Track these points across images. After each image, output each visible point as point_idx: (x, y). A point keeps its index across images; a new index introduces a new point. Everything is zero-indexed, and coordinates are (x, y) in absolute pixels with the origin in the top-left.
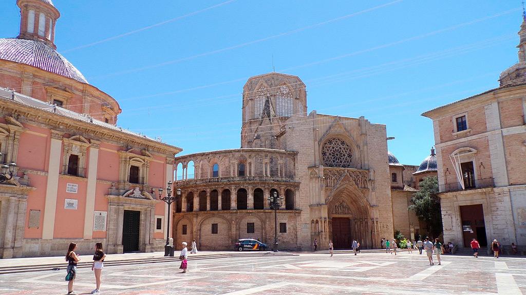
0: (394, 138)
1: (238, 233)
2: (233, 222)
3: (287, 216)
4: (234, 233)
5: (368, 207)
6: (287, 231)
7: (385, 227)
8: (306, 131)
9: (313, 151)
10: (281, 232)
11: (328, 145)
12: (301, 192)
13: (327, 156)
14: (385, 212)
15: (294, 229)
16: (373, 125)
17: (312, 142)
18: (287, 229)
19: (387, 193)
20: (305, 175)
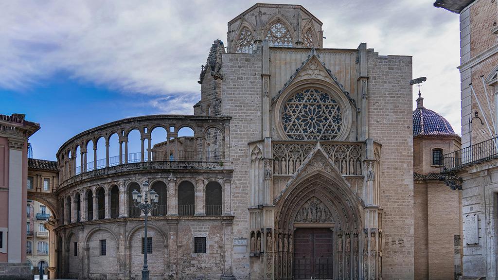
0: (424, 79)
1: (128, 253)
2: (121, 237)
3: (207, 225)
4: (123, 254)
5: (360, 207)
6: (208, 251)
7: (397, 242)
8: (248, 78)
9: (259, 114)
10: (196, 252)
11: (295, 102)
12: (233, 186)
13: (292, 123)
14: (398, 218)
15: (220, 247)
16: (384, 58)
17: (257, 99)
18: (208, 247)
19: (405, 183)
20: (242, 156)
